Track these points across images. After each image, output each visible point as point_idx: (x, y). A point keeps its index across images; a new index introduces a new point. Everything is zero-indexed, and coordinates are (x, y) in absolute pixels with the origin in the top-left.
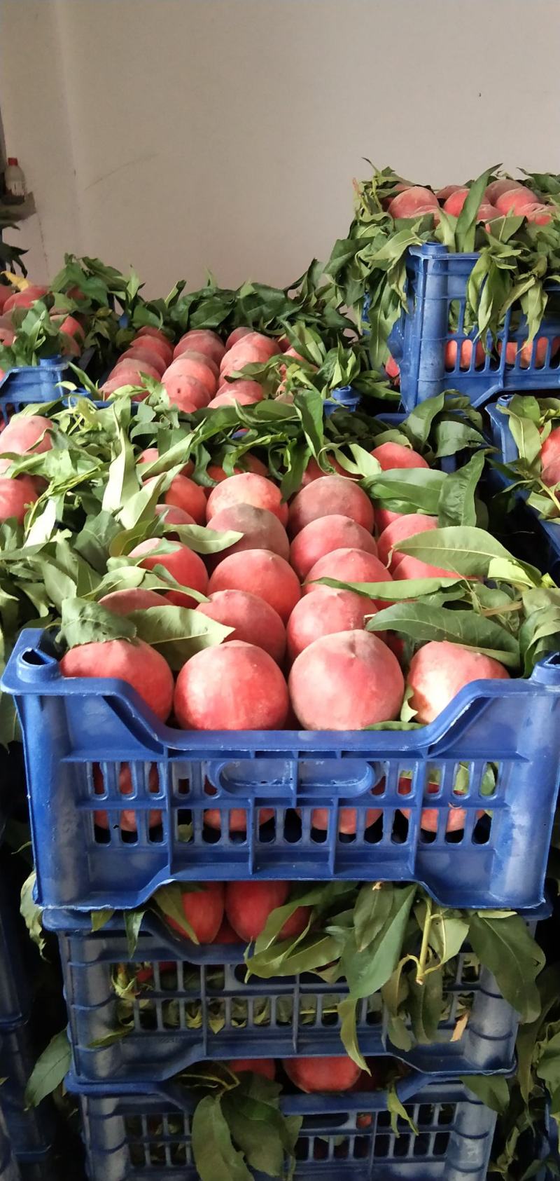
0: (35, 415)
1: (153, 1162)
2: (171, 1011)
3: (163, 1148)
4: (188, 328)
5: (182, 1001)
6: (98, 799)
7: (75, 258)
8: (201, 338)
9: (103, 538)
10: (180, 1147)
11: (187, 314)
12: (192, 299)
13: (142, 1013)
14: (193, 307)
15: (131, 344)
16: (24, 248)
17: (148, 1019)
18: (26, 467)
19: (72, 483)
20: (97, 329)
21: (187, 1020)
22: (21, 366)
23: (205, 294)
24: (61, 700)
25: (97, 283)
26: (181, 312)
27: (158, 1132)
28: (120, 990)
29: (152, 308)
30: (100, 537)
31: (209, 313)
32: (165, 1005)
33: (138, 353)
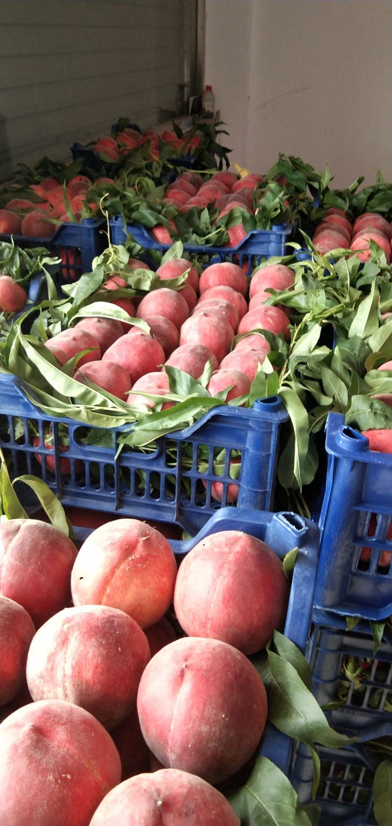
0: (280, 263)
1: (329, 796)
2: (376, 697)
3: (339, 788)
4: (364, 211)
5: (386, 691)
6: (368, 540)
7: (285, 156)
8: (376, 219)
9: (357, 355)
10: (352, 789)
11: (366, 200)
12: (371, 190)
13: (354, 693)
14: (371, 197)
15: (324, 219)
16: (230, 148)
17: (358, 698)
18: (281, 300)
19: (325, 314)
20: (300, 208)
21: (385, 705)
22: (259, 230)
23: (381, 188)
24: (365, 465)
25: (300, 175)
26: (360, 199)
27: (339, 776)
28: (348, 673)
29: (339, 194)
30: (355, 354)
31: (382, 202)
32: (373, 692)
33: (333, 226)
